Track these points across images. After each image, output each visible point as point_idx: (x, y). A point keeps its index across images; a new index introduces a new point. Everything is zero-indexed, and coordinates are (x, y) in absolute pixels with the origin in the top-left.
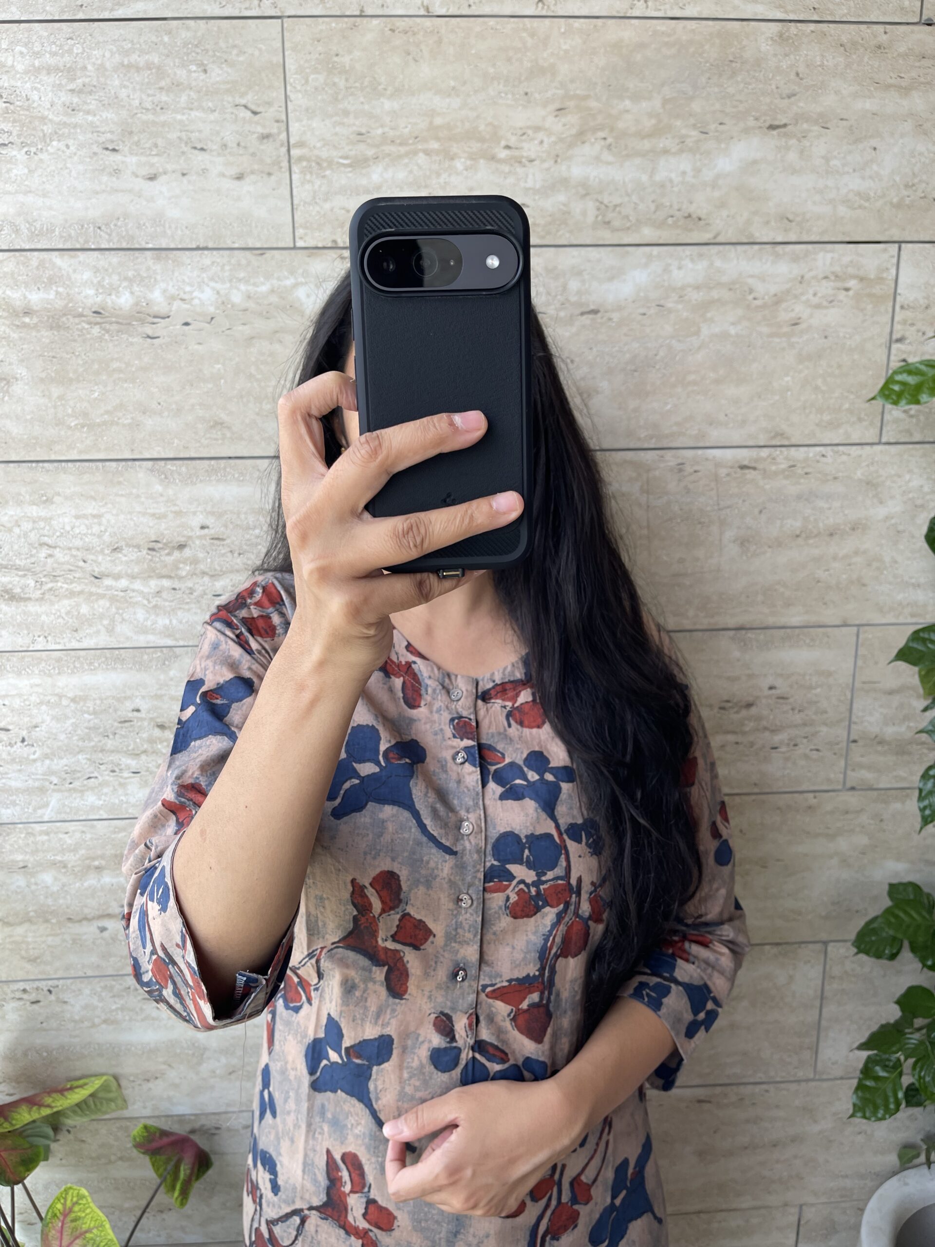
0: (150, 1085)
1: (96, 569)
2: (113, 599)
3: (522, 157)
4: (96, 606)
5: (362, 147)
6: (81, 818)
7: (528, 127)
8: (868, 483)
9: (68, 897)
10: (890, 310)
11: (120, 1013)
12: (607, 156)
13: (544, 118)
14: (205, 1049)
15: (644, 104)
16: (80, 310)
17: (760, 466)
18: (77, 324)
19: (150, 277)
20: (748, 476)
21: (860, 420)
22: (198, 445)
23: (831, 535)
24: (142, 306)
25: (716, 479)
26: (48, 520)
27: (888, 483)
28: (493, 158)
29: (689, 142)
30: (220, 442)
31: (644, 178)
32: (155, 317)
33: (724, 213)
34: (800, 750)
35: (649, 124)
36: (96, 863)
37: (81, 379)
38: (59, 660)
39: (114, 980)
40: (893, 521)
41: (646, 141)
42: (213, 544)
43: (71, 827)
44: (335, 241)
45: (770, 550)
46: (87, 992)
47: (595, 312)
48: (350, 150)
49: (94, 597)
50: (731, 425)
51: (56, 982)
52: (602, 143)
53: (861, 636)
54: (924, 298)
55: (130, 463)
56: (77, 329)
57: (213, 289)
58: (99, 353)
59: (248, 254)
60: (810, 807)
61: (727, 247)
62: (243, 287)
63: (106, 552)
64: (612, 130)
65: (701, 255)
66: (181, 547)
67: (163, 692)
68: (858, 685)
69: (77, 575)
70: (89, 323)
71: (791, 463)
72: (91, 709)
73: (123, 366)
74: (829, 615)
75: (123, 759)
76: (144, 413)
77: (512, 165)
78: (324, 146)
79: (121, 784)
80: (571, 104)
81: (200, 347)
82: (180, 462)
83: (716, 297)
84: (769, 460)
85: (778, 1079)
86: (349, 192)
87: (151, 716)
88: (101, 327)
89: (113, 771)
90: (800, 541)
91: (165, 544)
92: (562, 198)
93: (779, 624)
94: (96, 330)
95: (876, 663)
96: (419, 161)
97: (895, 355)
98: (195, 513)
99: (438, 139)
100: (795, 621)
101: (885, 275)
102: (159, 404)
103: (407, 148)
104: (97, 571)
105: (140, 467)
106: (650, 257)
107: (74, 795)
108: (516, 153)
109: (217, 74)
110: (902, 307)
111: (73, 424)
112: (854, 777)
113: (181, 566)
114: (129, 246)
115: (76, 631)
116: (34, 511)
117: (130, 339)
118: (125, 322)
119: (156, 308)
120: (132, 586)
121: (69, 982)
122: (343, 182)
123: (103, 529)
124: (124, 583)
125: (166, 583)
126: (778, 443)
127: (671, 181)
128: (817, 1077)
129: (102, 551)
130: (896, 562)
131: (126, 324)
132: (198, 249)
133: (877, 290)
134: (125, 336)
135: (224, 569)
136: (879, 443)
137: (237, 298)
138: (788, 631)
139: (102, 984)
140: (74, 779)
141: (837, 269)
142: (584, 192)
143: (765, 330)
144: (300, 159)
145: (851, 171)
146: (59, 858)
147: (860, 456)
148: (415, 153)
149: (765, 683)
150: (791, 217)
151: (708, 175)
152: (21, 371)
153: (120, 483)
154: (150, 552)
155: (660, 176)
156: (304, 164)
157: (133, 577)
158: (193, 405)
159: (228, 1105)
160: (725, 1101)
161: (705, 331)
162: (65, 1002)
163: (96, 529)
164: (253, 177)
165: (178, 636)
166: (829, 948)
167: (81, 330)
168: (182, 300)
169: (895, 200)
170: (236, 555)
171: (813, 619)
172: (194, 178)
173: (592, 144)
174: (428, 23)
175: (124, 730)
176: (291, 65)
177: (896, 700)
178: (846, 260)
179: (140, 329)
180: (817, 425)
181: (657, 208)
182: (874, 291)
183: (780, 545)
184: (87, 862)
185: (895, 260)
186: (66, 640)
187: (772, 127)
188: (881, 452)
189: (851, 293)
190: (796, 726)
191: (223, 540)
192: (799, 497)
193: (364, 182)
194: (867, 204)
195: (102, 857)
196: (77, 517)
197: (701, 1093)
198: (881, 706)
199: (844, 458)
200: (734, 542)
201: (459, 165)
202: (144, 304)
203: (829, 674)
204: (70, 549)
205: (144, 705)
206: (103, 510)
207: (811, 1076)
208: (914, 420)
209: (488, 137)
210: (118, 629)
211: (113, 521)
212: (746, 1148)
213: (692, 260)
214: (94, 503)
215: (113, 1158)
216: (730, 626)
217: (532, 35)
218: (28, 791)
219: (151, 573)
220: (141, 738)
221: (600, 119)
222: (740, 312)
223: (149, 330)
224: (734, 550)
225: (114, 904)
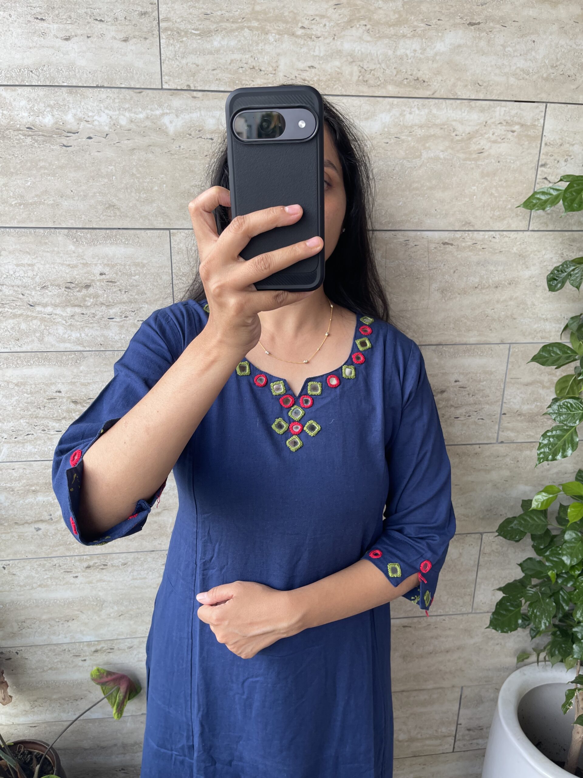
0: (70, 624)
1: (31, 300)
2: (42, 320)
3: (312, 34)
4: (31, 324)
5: (207, 23)
6: (23, 460)
7: (317, 15)
8: (520, 256)
9: (15, 509)
10: (539, 146)
11: (49, 580)
12: (367, 37)
13: (327, 9)
14: (104, 601)
16: (18, 126)
17: (455, 243)
18: (16, 136)
19: (65, 105)
20: (448, 249)
21: (517, 215)
22: (98, 219)
23: (497, 287)
24: (60, 124)
25: (428, 251)
27: (532, 256)
28: (293, 34)
29: (419, 31)
30: (113, 218)
31: (390, 53)
32: (68, 132)
33: (439, 78)
34: (472, 419)
35: (394, 17)
36: (33, 488)
37: (19, 172)
38: (7, 359)
39: (45, 560)
40: (534, 279)
41: (391, 28)
42: (108, 285)
43: (17, 465)
44: (188, 86)
45: (459, 296)
46: (28, 568)
48: (200, 25)
49: (30, 318)
50: (439, 216)
51: (8, 562)
52: (364, 28)
53: (511, 350)
54: (559, 139)
55: (52, 230)
56: (16, 139)
57: (108, 115)
58: (30, 155)
59: (131, 92)
60: (476, 454)
61: (441, 100)
62: (127, 114)
63: (38, 289)
64: (370, 20)
65: (424, 105)
66: (87, 286)
67: (76, 380)
68: (507, 380)
69: (18, 304)
70: (25, 135)
71: (474, 242)
72: (29, 390)
73: (48, 165)
74: (493, 337)
75: (51, 423)
76: (62, 197)
77: (305, 40)
78: (182, 21)
79: (48, 438)
81: (99, 154)
82: (86, 231)
83: (432, 134)
84: (461, 239)
85: (451, 613)
86: (198, 53)
87: (68, 395)
88: (32, 138)
89: (44, 430)
90: (478, 290)
91: (77, 285)
92: (337, 63)
93: (462, 342)
94: (29, 140)
95: (519, 367)
96: (245, 34)
97: (541, 175)
98: (96, 265)
99: (258, 20)
100: (473, 340)
101: (536, 123)
102: (72, 191)
103: (237, 25)
105: (60, 233)
106: (392, 105)
107: (18, 446)
108: (308, 32)
110: (546, 144)
111: (13, 203)
112: (504, 435)
113: (87, 299)
114: (51, 84)
115: (18, 340)
117: (52, 147)
118: (47, 135)
119: (69, 126)
120: (55, 312)
121: (16, 562)
122: (195, 46)
123: (35, 274)
124: (49, 309)
125: (78, 310)
126: (467, 229)
127: (407, 55)
128: (473, 612)
129: (35, 288)
130: (534, 305)
131: (49, 136)
132: (97, 87)
133: (531, 133)
134: (48, 145)
135: (115, 301)
136: (528, 230)
137: (123, 121)
138: (468, 346)
139: (38, 563)
140: (18, 435)
141: (507, 118)
142: (352, 60)
143: (462, 156)
144: (166, 29)
145: (519, 55)
146: (8, 485)
147: (516, 238)
148: (242, 28)
149: (453, 378)
150: (480, 84)
151: (430, 53)
153: (46, 243)
154: (67, 290)
155: (400, 51)
156: (169, 33)
157: (56, 306)
158: (95, 193)
159: (119, 635)
160: (420, 626)
161: (425, 155)
162: (14, 574)
163: (30, 274)
164: (135, 39)
165: (85, 344)
166: (484, 537)
167: (19, 140)
168: (86, 121)
169: (545, 75)
170: (123, 292)
171: (483, 339)
172: (95, 39)
173: (358, 28)
175: (51, 404)
177: (530, 389)
178: (513, 112)
179: (58, 140)
180: (491, 218)
181: (397, 72)
182: (529, 133)
183: (465, 293)
184: (27, 487)
185: (543, 114)
186: (11, 346)
187: (471, 24)
188: (529, 236)
189: (515, 134)
190: (470, 404)
191: (115, 282)
192: (478, 263)
193: (209, 46)
194: (527, 77)
195: (37, 484)
196: (17, 265)
197: (405, 622)
198: (521, 393)
199: (507, 239)
200: (438, 290)
201: (271, 38)
202: (61, 123)
203: (491, 373)
204: (13, 286)
205: (63, 388)
206: (35, 261)
207: (470, 611)
208: (550, 217)
209: (290, 20)
210: (46, 339)
211: (42, 269)
212: (431, 653)
213: (418, 108)
214: (29, 256)
215: (45, 668)
216: (433, 343)
219: (68, 303)
220: (61, 409)
221: (363, 12)
222: (447, 144)
223: (64, 141)
224: (437, 295)
225: (45, 514)
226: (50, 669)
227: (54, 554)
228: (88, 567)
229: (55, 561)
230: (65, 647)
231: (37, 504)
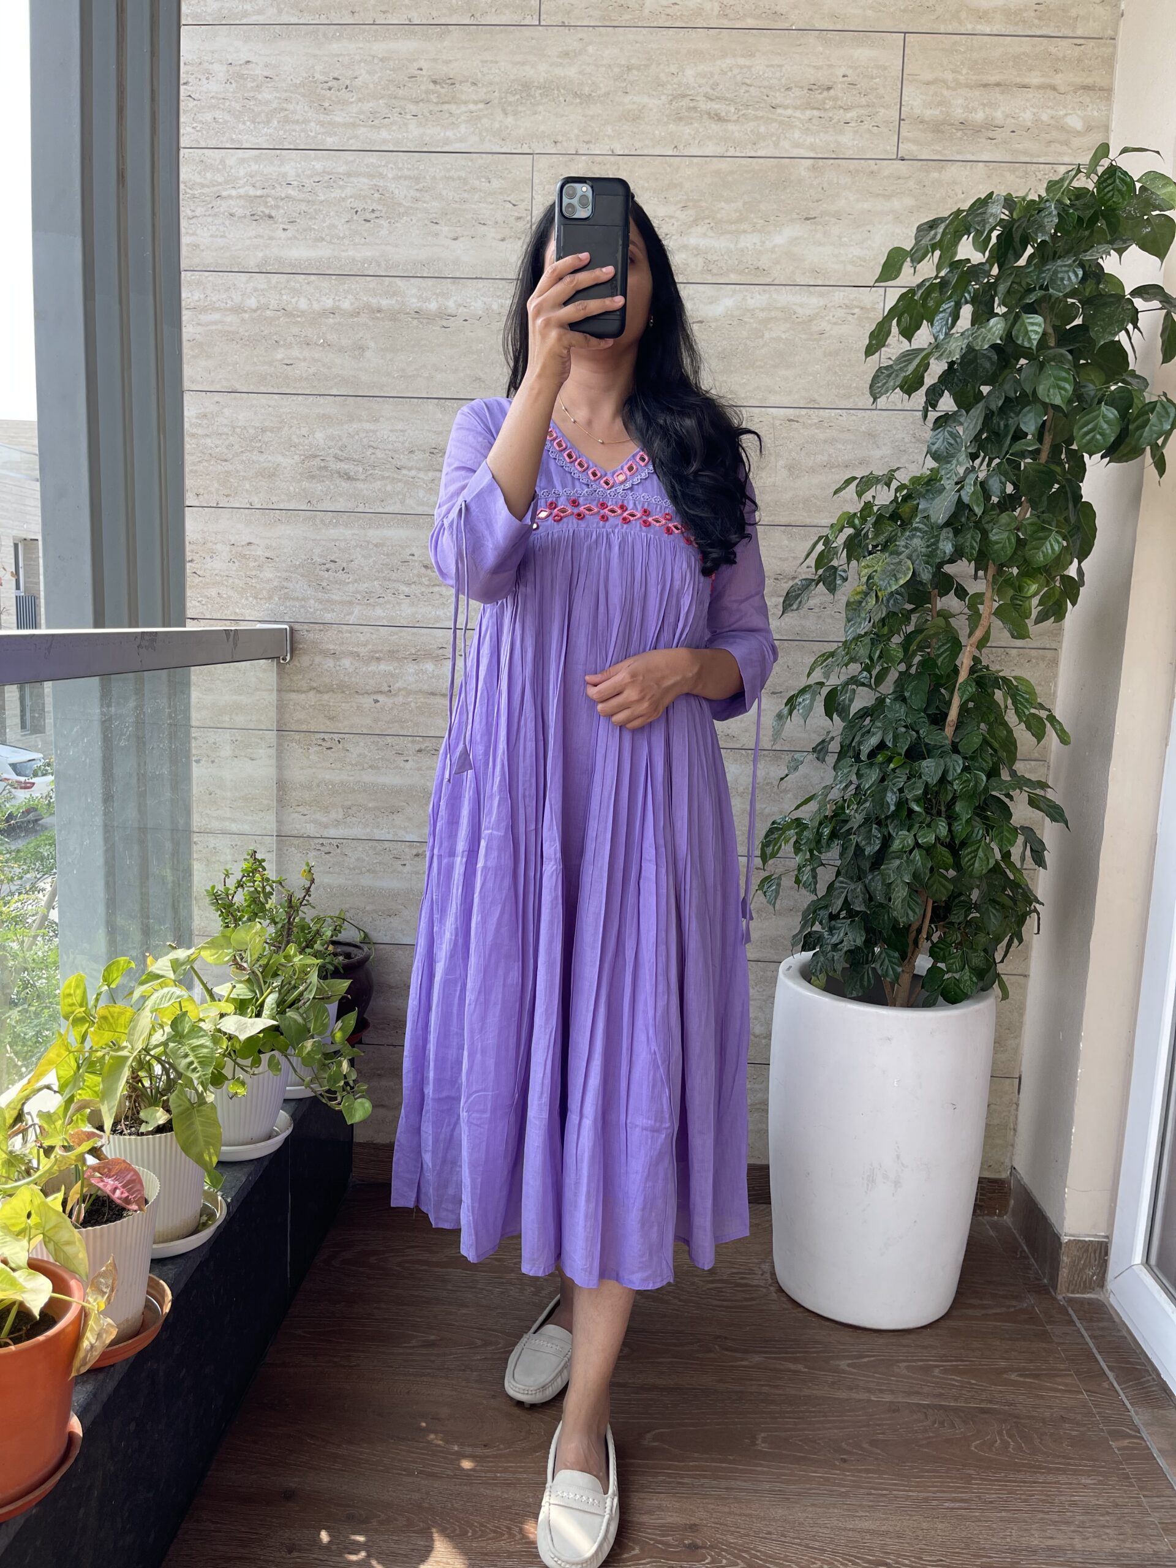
0: (394, 816)
2: (406, 483)
4: (396, 486)
6: (371, 624)
7: (666, 216)
8: (869, 435)
9: (358, 677)
11: (381, 761)
12: (710, 233)
13: (675, 211)
15: (732, 205)
16: (408, 310)
17: (800, 420)
18: (405, 318)
19: (448, 293)
20: (793, 425)
21: (863, 394)
24: (442, 309)
25: (774, 427)
26: (374, 432)
29: (758, 226)
31: (732, 246)
32: (448, 316)
33: (778, 267)
34: (828, 612)
35: (735, 216)
37: (404, 349)
38: (370, 519)
41: (733, 225)
43: (365, 629)
45: (808, 473)
46: (362, 744)
47: (701, 322)
49: (395, 481)
50: (782, 394)
51: (343, 735)
52: (708, 226)
55: (425, 400)
57: (482, 300)
58: (415, 335)
61: (780, 287)
62: (499, 299)
63: (406, 453)
64: (714, 219)
65: (764, 291)
69: (387, 466)
70: (413, 318)
71: (820, 420)
72: (386, 552)
73: (428, 343)
75: (401, 586)
76: (436, 371)
79: (397, 602)
80: (690, 204)
81: (472, 334)
83: (774, 316)
84: (806, 417)
88: (418, 320)
90: (827, 468)
94: (416, 322)
101: (876, 306)
102: (446, 366)
104: (399, 464)
105: (431, 403)
106: (734, 291)
109: (496, 184)
111: (396, 376)
114: (438, 276)
115: (383, 501)
116: (368, 426)
117: (433, 328)
119: (449, 311)
120: (418, 475)
121: (351, 735)
123: (405, 439)
124: (413, 473)
126: (812, 407)
127: (747, 248)
129: (403, 453)
131: (432, 319)
132: (476, 278)
133: (872, 315)
134: (430, 326)
136: (876, 408)
137: (495, 307)
139: (371, 739)
140: (370, 597)
141: (846, 302)
142: (697, 252)
143: (803, 336)
145: (855, 244)
146: (355, 649)
147: (863, 417)
150: (819, 271)
151: (769, 245)
152: (372, 344)
153: (418, 411)
154: (431, 454)
155: (742, 245)
157: (419, 470)
158: (464, 368)
161: (767, 335)
162: (348, 751)
163: (401, 439)
164: (510, 239)
167: (407, 322)
168: (464, 307)
172: (478, 239)
173: (702, 226)
174: (612, 158)
175: (404, 566)
176: (536, 181)
178: (852, 296)
179: (439, 323)
180: (836, 396)
181: (739, 263)
182: (870, 315)
183: (814, 470)
184: (372, 652)
185: (883, 297)
186: (376, 507)
187: (807, 219)
188: (876, 415)
189: (856, 315)
192: (825, 441)
194: (864, 264)
195: (381, 651)
196: (392, 431)
199: (854, 417)
200: (785, 466)
204: (385, 450)
206: (407, 427)
210: (407, 501)
211: (411, 435)
213: (760, 294)
214: (402, 423)
217: (670, 166)
218: (341, 603)
221: (707, 212)
222: (788, 325)
223: (444, 323)
224: (784, 473)
225: (385, 685)
226: (368, 871)
227: (389, 732)
228: (420, 751)
229: (389, 740)
230: (387, 845)
231: (379, 673)
